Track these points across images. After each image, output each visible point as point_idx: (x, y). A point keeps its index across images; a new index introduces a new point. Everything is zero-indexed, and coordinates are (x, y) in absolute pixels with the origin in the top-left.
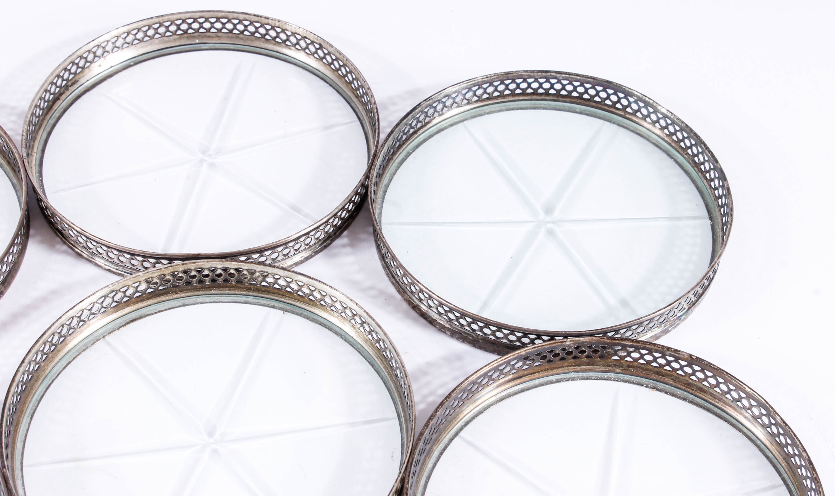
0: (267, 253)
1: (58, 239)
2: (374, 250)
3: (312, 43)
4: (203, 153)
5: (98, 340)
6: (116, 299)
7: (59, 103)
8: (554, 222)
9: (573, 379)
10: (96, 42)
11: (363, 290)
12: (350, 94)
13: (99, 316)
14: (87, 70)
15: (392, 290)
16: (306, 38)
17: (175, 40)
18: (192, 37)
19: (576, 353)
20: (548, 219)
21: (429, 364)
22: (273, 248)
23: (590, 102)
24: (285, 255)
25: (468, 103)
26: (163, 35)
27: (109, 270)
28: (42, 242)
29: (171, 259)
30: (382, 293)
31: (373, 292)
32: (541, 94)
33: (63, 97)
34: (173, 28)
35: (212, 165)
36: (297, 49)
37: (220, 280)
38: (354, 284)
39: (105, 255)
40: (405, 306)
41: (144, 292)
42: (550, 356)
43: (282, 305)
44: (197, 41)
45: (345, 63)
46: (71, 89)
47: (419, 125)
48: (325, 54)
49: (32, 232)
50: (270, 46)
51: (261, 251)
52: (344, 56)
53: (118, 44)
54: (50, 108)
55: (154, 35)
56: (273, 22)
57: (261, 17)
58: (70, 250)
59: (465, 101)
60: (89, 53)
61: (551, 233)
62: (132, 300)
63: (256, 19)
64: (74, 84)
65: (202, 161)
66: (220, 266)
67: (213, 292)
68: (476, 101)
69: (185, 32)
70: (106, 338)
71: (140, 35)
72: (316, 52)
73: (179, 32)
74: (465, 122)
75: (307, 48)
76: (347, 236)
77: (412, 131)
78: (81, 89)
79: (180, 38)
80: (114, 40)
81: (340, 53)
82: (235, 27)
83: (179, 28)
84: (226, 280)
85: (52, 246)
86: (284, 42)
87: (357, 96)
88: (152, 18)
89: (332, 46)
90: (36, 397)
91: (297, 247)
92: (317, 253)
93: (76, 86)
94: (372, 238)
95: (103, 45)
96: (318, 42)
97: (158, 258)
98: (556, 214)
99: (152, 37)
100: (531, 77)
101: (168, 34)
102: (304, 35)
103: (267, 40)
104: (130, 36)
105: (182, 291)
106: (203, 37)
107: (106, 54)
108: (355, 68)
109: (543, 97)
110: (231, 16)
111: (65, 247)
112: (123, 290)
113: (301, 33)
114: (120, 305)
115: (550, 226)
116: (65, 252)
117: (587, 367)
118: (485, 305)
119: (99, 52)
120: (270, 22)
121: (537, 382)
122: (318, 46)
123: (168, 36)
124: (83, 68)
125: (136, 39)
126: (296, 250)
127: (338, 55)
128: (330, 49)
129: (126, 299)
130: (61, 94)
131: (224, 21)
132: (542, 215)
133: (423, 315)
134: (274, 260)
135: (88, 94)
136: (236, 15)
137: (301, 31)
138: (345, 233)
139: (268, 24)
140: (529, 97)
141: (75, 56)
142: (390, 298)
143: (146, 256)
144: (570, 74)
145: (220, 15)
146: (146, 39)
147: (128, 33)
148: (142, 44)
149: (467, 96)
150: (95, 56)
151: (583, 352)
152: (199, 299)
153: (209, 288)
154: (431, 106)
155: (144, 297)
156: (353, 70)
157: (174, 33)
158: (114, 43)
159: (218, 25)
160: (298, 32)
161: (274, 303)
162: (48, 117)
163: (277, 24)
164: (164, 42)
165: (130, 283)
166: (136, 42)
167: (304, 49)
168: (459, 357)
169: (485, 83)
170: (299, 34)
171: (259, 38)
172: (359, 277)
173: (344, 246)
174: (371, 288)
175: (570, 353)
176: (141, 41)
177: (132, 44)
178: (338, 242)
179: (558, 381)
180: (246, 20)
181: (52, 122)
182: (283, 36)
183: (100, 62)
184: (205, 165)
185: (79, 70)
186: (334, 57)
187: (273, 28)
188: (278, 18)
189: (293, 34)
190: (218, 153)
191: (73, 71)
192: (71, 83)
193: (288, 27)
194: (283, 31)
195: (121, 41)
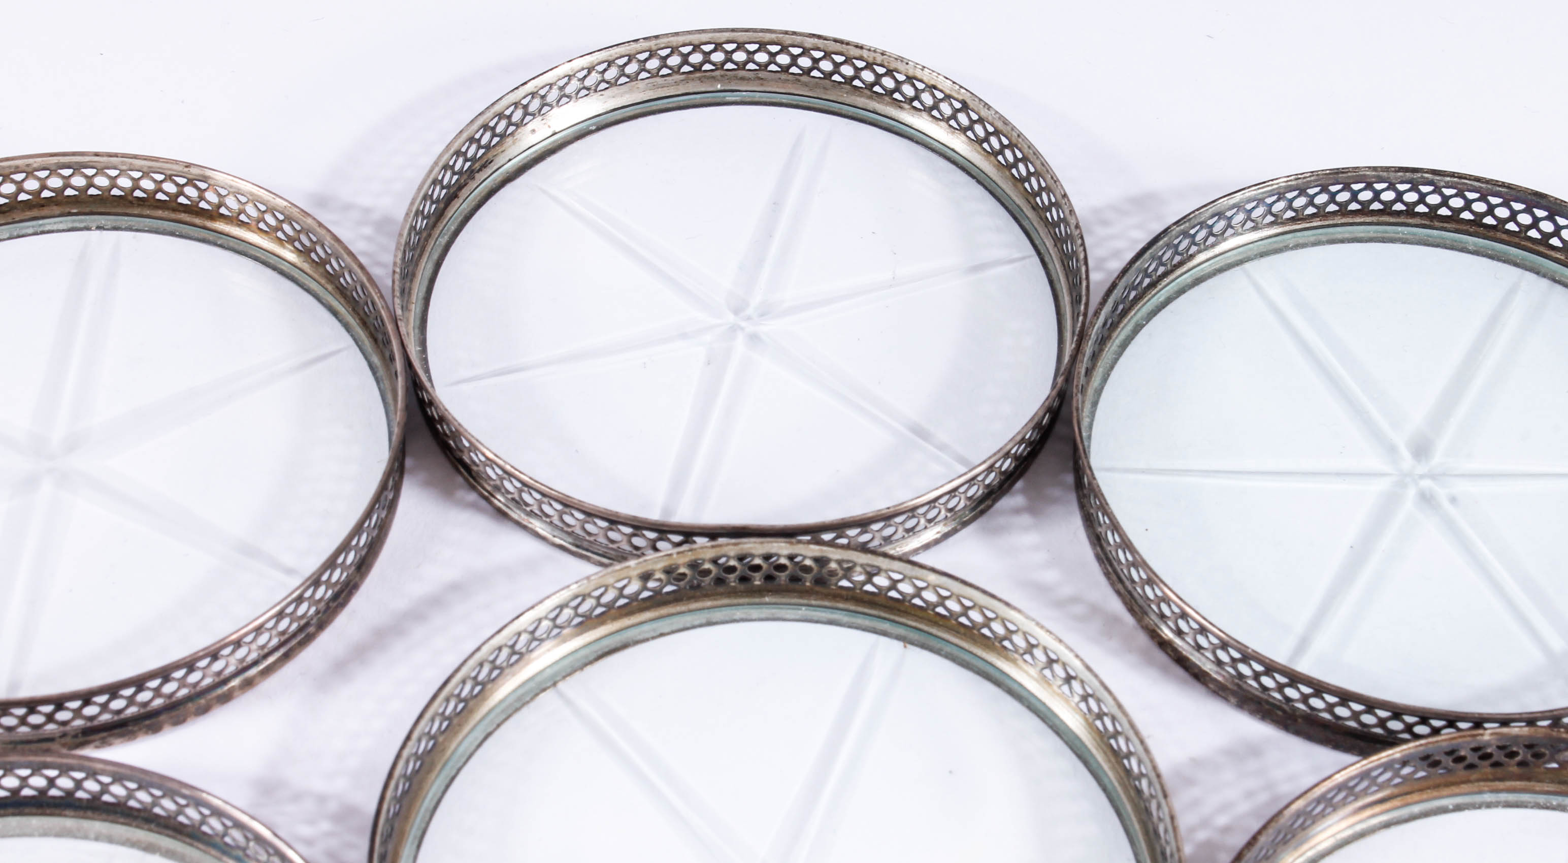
0: (875, 527)
1: (460, 479)
2: (1076, 523)
3: (948, 97)
4: (736, 312)
5: (544, 690)
6: (581, 610)
7: (456, 204)
8: (1433, 477)
9: (1489, 805)
10: (530, 87)
11: (1060, 604)
12: (1020, 201)
13: (547, 645)
14: (509, 140)
15: (1116, 606)
16: (935, 87)
17: (677, 83)
18: (709, 77)
19: (1499, 756)
20: (1421, 469)
21: (1196, 762)
22: (886, 517)
23: (1496, 232)
24: (908, 531)
25: (1255, 229)
26: (655, 74)
27: (561, 547)
28: (428, 484)
29: (688, 534)
30: (1095, 610)
31: (1079, 609)
32: (1399, 213)
33: (464, 192)
34: (674, 61)
35: (754, 338)
36: (915, 108)
37: (783, 577)
38: (1041, 590)
39: (556, 520)
40: (1142, 639)
41: (634, 598)
42: (1448, 761)
43: (901, 631)
44: (719, 86)
45: (1014, 141)
46: (481, 176)
47: (1161, 270)
48: (973, 122)
49: (409, 462)
50: (861, 101)
51: (863, 523)
52: (1013, 128)
53: (569, 90)
54: (439, 215)
55: (638, 74)
56: (873, 54)
57: (848, 44)
58: (483, 503)
59: (1250, 224)
60: (516, 108)
61: (1427, 499)
62: (611, 612)
63: (838, 47)
64: (484, 166)
65: (734, 329)
66: (786, 552)
67: (767, 599)
68: (1272, 224)
69: (697, 68)
70: (561, 685)
71: (612, 74)
72: (954, 117)
73: (686, 68)
74: (1247, 266)
75: (935, 107)
76: (1023, 491)
77: (1147, 281)
78: (497, 176)
79: (686, 81)
80: (561, 83)
81: (1006, 122)
82: (794, 62)
83: (685, 61)
84: (794, 579)
85: (447, 493)
86: (890, 93)
87: (1035, 207)
88: (636, 41)
89: (989, 108)
90: (428, 803)
91: (931, 515)
92: (965, 524)
93: (489, 171)
94: (1073, 497)
95: (542, 92)
96: (961, 98)
97: (663, 530)
98: (1437, 459)
99: (633, 78)
100: (1381, 180)
101: (665, 71)
102: (933, 82)
103: (856, 88)
104: (594, 74)
105: (707, 596)
106: (730, 80)
107: (546, 109)
108: (1036, 153)
109: (1401, 220)
110: (788, 40)
111: (472, 497)
112: (597, 593)
113: (925, 79)
114: (587, 622)
115: (1426, 483)
116: (473, 506)
117: (1518, 784)
118: (1303, 645)
119: (535, 105)
120: (865, 54)
121: (1416, 809)
122: (958, 105)
123: (663, 76)
124: (503, 136)
125: (603, 81)
126: (930, 521)
127: (1000, 125)
128: (984, 113)
129: (600, 610)
130: (460, 187)
131: (774, 49)
132: (1407, 460)
133: (1181, 661)
134: (887, 540)
135: (509, 187)
136: (799, 39)
137: (925, 75)
138: (1019, 485)
139: (861, 58)
140: (1374, 219)
141: (489, 114)
142: (1112, 621)
143: (639, 526)
144: (1461, 176)
145: (768, 37)
146: (623, 80)
147: (590, 70)
148: (614, 90)
149: (1254, 215)
150: (526, 114)
151: (1512, 755)
152: (739, 613)
153: (759, 592)
154: (1185, 234)
155: (635, 606)
156: (1032, 157)
157: (676, 70)
158: (562, 88)
159: (762, 57)
160: (919, 74)
161: (886, 626)
162: (437, 232)
163: (879, 59)
164: (656, 87)
165: (610, 580)
166: (603, 85)
167: (929, 110)
168: (1253, 750)
169: (1291, 189)
170: (921, 81)
171: (840, 83)
172: (1050, 576)
173: (1017, 511)
174: (1074, 600)
175: (1486, 757)
176: (612, 84)
177: (596, 91)
178: (1007, 502)
179: (1458, 808)
180: (818, 49)
181: (443, 241)
182: (888, 83)
183: (534, 124)
184: (740, 338)
185: (496, 140)
186: (991, 129)
187: (869, 66)
188: (881, 47)
189: (910, 79)
190: (765, 313)
191: (484, 141)
192: (480, 165)
193: (901, 66)
194: (890, 73)
195: (574, 85)
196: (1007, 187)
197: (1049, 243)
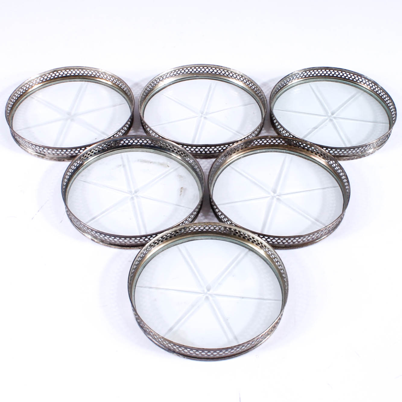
3: (239, 75)
4: (202, 114)
10: (160, 75)
12: (253, 93)
14: (157, 85)
16: (236, 73)
17: (187, 75)
18: (193, 74)
26: (183, 73)
33: (149, 95)
34: (187, 71)
35: (205, 118)
36: (232, 78)
44: (195, 76)
45: (252, 82)
46: (152, 92)
48: (243, 79)
50: (222, 77)
52: (251, 79)
53: (167, 76)
55: (180, 73)
56: (224, 68)
57: (219, 66)
60: (158, 79)
63: (218, 67)
65: (201, 116)
69: (191, 72)
71: (175, 73)
72: (240, 79)
73: (189, 72)
75: (236, 77)
78: (155, 92)
79: (189, 75)
80: (166, 75)
82: (209, 70)
83: (189, 71)
86: (228, 75)
87: (256, 94)
88: (180, 67)
89: (247, 76)
93: (153, 91)
95: (163, 76)
96: (241, 75)
99: (179, 74)
102: (236, 72)
103: (221, 75)
106: (197, 74)
107: (163, 80)
108: (256, 83)
110: (208, 66)
113: (234, 72)
119: (161, 79)
120: (223, 68)
123: (185, 74)
124: (156, 84)
125: (174, 75)
127: (249, 79)
128: (246, 77)
130: (148, 93)
131: (205, 68)
135: (157, 94)
136: (210, 66)
139: (222, 69)
141: (153, 80)
145: (204, 66)
146: (177, 74)
147: (171, 72)
148: (176, 76)
150: (160, 80)
156: (255, 84)
157: (187, 73)
158: (166, 76)
159: (203, 70)
160: (233, 71)
163: (225, 69)
164: (184, 76)
167: (235, 78)
170: (233, 72)
171: (218, 74)
176: (175, 75)
177: (172, 77)
180: (213, 67)
182: (227, 73)
183: (161, 82)
184: (203, 118)
185: (154, 85)
186: (247, 80)
187: (224, 70)
188: (226, 66)
189: (231, 72)
190: (207, 114)
191: (152, 85)
192: (152, 90)
193: (230, 70)
194: (227, 71)
195: (169, 75)
196: (250, 91)
197: (259, 100)
